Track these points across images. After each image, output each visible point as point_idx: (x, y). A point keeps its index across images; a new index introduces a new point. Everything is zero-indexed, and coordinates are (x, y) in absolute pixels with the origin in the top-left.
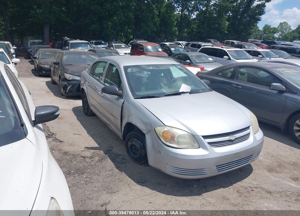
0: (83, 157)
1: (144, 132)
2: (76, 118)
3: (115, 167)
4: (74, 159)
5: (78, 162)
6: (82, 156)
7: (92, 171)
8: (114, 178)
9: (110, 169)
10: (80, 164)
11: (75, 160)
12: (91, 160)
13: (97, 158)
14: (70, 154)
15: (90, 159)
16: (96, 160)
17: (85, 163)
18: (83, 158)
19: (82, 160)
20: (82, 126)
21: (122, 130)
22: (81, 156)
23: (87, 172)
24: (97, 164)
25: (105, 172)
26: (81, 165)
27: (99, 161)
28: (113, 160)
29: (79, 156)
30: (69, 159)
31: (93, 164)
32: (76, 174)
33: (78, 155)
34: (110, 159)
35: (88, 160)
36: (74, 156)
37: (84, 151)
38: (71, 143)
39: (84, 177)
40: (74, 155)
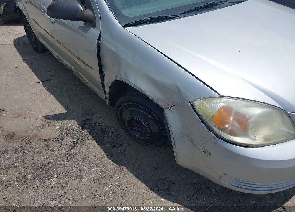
0: (45, 140)
1: (161, 104)
2: (21, 58)
3: (105, 156)
4: (28, 146)
5: (37, 152)
6: (42, 138)
7: (65, 170)
8: (109, 183)
9: (96, 160)
10: (42, 156)
11: (31, 148)
12: (59, 144)
13: (69, 140)
14: (18, 138)
15: (57, 142)
16: (69, 144)
17: (49, 153)
18: (44, 143)
19: (44, 146)
20: (33, 74)
21: (106, 90)
22: (40, 139)
23: (56, 172)
24: (72, 151)
25: (90, 170)
26: (43, 158)
27: (75, 145)
28: (99, 140)
29: (36, 139)
30: (19, 147)
31: (65, 152)
32: (37, 181)
33: (35, 136)
34: (93, 137)
35: (54, 145)
36: (28, 140)
37: (44, 128)
38: (19, 112)
39: (53, 186)
40: (26, 138)
